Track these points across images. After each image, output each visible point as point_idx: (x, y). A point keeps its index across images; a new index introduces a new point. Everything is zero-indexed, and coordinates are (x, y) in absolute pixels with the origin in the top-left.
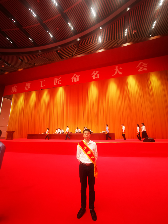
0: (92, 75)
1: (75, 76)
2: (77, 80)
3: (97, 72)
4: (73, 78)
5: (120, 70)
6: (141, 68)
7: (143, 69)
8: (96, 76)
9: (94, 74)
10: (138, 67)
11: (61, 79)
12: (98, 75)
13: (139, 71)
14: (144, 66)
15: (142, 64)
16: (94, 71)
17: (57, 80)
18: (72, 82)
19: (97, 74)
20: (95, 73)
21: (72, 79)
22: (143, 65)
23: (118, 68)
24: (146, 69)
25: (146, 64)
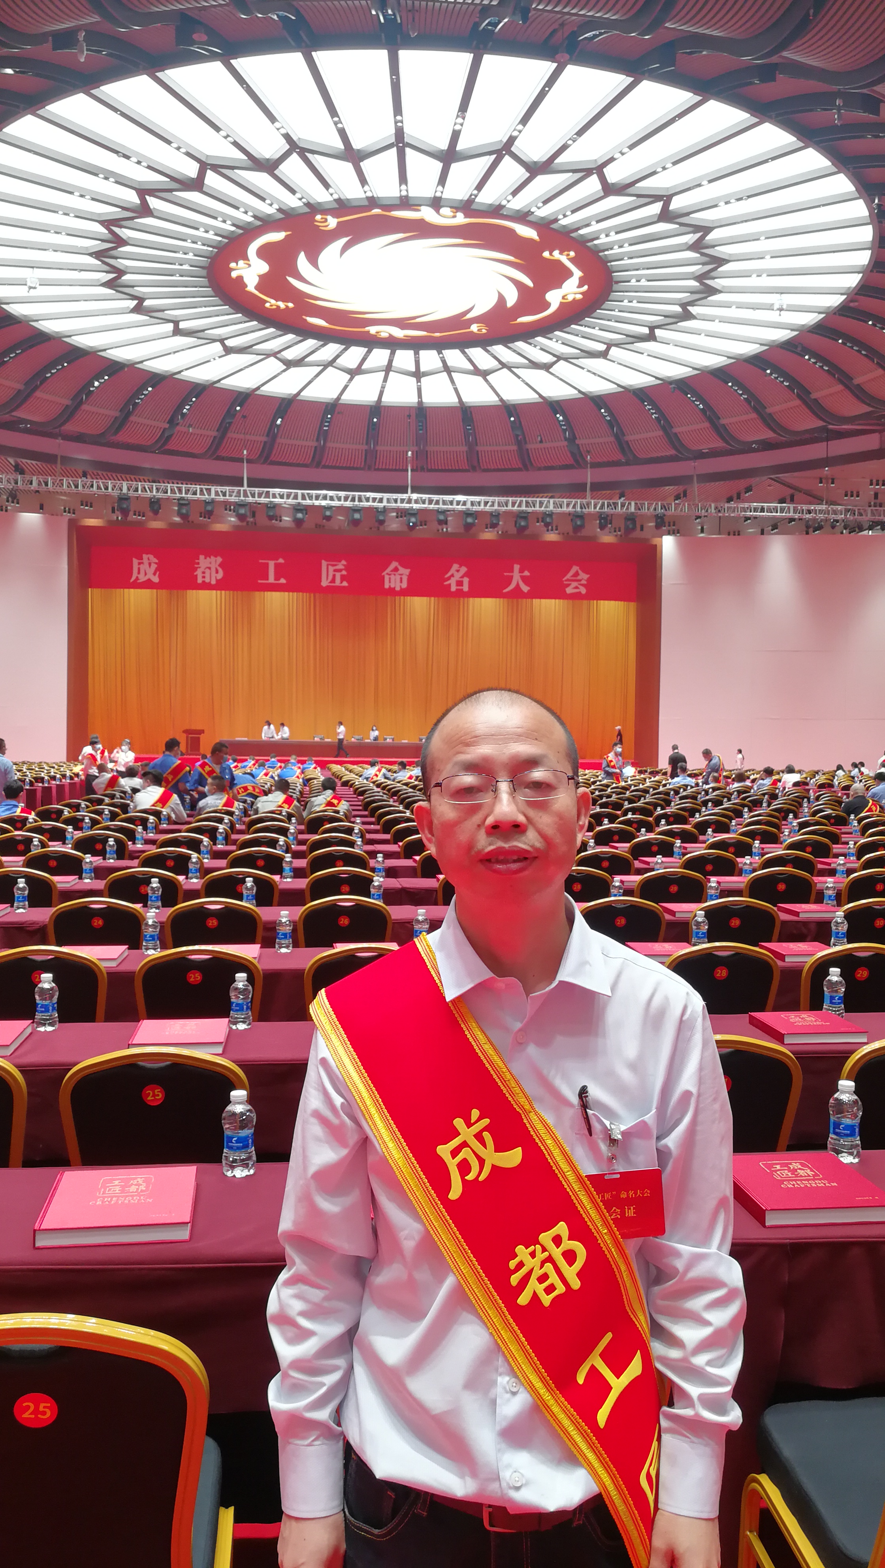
0: (449, 578)
1: (396, 569)
2: (401, 582)
3: (464, 570)
4: (387, 574)
5: (524, 579)
6: (574, 584)
7: (576, 588)
8: (459, 583)
9: (452, 575)
10: (568, 580)
11: (347, 568)
12: (466, 581)
13: (569, 590)
14: (580, 580)
15: (576, 574)
16: (455, 566)
17: (331, 569)
18: (387, 586)
19: (462, 577)
20: (458, 571)
21: (387, 578)
22: (579, 578)
23: (521, 571)
24: (583, 591)
25: (586, 576)
